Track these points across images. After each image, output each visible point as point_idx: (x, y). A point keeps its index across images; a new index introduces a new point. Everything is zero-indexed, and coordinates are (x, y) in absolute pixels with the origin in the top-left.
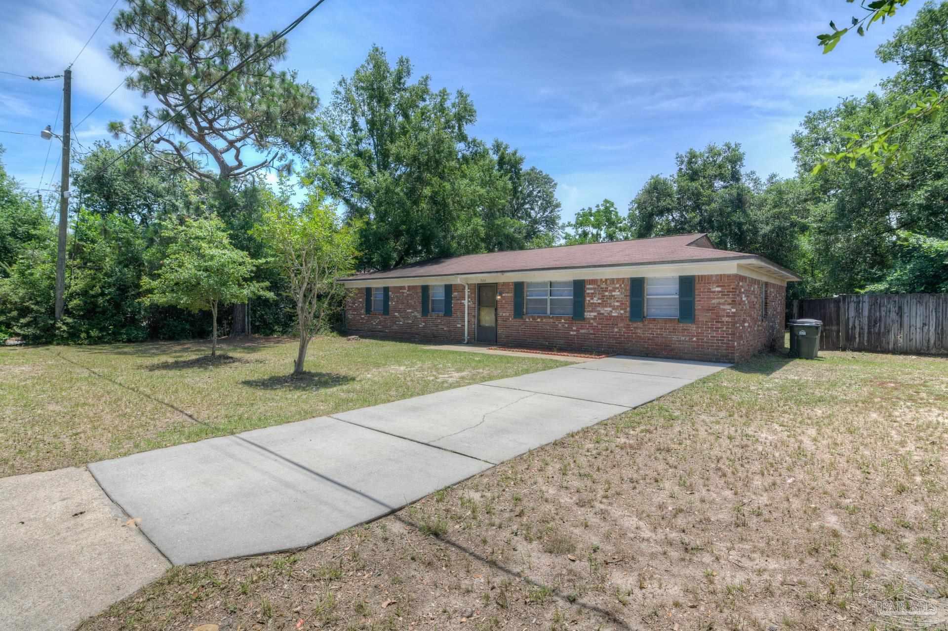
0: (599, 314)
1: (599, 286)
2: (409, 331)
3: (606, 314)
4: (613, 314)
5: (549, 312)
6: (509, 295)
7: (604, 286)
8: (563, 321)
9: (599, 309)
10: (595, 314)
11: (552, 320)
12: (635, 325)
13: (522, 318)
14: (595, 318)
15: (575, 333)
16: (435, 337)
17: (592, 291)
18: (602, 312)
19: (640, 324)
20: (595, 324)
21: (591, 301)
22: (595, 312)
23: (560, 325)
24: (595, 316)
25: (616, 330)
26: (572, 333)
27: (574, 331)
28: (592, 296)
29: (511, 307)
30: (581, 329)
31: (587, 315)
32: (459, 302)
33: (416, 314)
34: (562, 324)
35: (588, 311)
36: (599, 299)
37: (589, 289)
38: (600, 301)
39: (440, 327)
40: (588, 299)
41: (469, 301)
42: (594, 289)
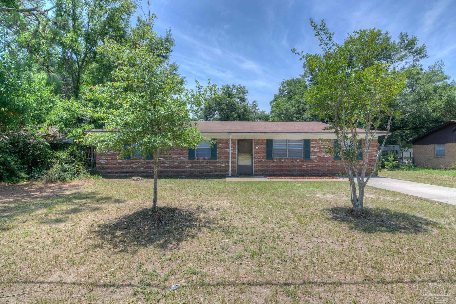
0: (318, 156)
1: (318, 143)
2: (175, 170)
3: (322, 157)
4: (326, 157)
5: (288, 156)
6: (262, 146)
7: (320, 142)
8: (298, 160)
9: (318, 154)
10: (316, 156)
11: (291, 160)
12: (336, 161)
13: (272, 159)
14: (316, 159)
15: (305, 167)
16: (201, 173)
17: (314, 145)
18: (320, 155)
19: (339, 161)
20: (316, 162)
21: (314, 150)
22: (316, 155)
23: (296, 163)
24: (316, 158)
25: (327, 164)
26: (303, 167)
27: (305, 165)
28: (314, 147)
29: (264, 153)
30: (309, 164)
31: (312, 157)
32: (223, 150)
33: (182, 158)
34: (297, 162)
35: (312, 155)
36: (318, 149)
37: (312, 144)
38: (318, 150)
39: (206, 166)
40: (312, 149)
41: (232, 150)
42: (315, 144)
